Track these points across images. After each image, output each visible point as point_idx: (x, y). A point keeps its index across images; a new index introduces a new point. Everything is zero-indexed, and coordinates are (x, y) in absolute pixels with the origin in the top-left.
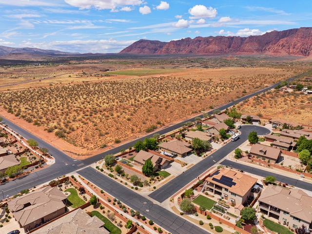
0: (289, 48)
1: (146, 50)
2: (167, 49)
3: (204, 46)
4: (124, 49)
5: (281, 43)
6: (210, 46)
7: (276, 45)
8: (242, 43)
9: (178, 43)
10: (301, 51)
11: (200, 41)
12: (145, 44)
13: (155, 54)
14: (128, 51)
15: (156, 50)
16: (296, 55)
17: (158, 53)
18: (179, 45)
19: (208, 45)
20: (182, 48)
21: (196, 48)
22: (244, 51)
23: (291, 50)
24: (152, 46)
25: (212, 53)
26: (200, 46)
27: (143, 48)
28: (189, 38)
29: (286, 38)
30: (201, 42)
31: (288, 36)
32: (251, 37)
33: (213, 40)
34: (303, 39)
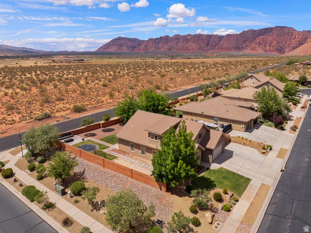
0: (265, 46)
1: (125, 48)
2: (146, 47)
3: (182, 44)
4: (102, 47)
5: (258, 41)
6: (189, 44)
7: (254, 42)
8: (220, 41)
9: (157, 41)
10: (277, 49)
11: (178, 39)
12: (123, 42)
13: (133, 52)
14: (105, 49)
15: (134, 47)
16: (272, 53)
17: (136, 50)
18: (158, 43)
19: (187, 43)
20: (160, 46)
21: (175, 46)
22: (222, 49)
23: (267, 48)
24: (130, 44)
25: (191, 51)
26: (179, 44)
27: (122, 46)
28: (167, 36)
29: (262, 36)
30: (180, 40)
31: (264, 34)
32: (228, 35)
33: (192, 38)
34: (278, 37)
